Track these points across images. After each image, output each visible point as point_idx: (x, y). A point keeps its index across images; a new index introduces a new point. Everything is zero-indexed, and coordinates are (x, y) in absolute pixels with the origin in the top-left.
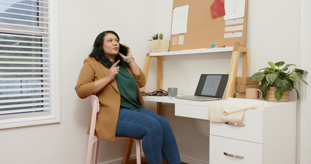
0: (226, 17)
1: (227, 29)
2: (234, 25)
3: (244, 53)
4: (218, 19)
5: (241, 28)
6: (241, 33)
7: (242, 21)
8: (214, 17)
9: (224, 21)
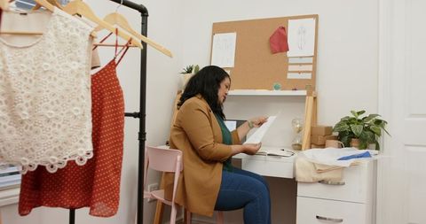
0: (289, 54)
1: (291, 68)
2: (300, 64)
3: (315, 98)
4: (279, 54)
5: (310, 68)
6: (310, 74)
7: (311, 60)
8: (274, 52)
9: (287, 58)
